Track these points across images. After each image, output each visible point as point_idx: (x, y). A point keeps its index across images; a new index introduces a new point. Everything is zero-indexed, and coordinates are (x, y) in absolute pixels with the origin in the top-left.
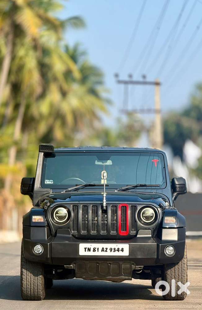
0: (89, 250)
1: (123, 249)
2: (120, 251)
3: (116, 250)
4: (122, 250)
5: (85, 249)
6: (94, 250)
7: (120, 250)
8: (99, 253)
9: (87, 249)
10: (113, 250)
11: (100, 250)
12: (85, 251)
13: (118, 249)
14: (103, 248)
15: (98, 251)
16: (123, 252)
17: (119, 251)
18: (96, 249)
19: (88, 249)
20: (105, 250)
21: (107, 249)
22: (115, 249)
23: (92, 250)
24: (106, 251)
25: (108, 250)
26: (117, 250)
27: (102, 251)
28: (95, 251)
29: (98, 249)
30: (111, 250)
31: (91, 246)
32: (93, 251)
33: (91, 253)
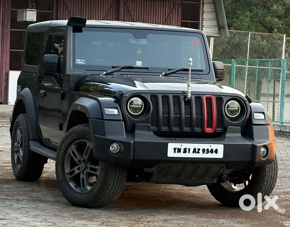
0: (179, 150)
1: (216, 150)
2: (213, 153)
3: (209, 151)
4: (216, 152)
5: (175, 149)
6: (185, 151)
7: (214, 151)
8: (191, 155)
9: (177, 150)
11: (191, 151)
12: (175, 152)
13: (212, 150)
14: (195, 149)
15: (189, 152)
18: (187, 150)
20: (197, 151)
21: (199, 149)
23: (182, 151)
25: (201, 151)
26: (210, 152)
27: (193, 152)
29: (189, 149)
30: (203, 151)
31: (181, 145)
33: (181, 155)
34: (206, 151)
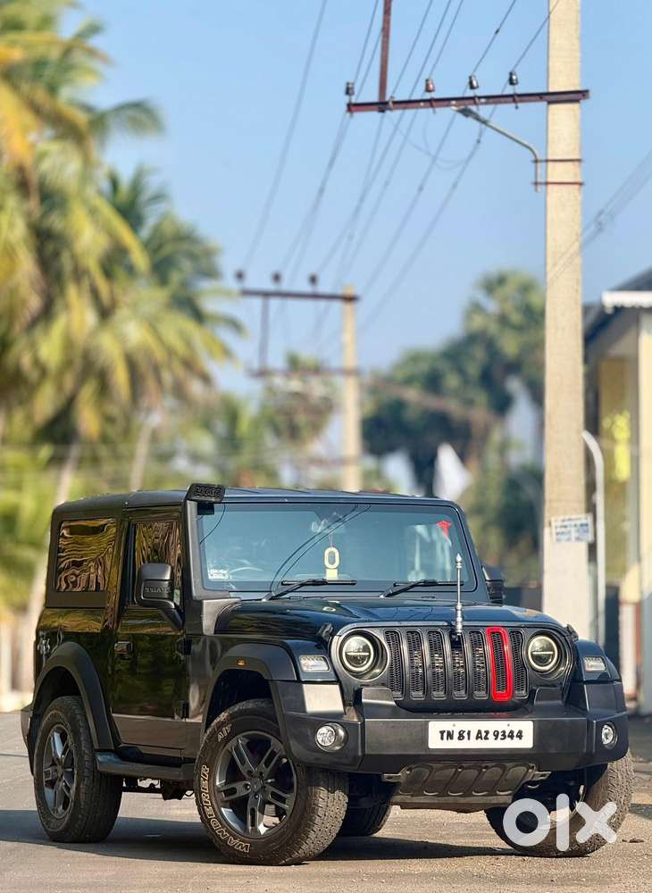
0: (450, 736)
1: (520, 732)
2: (515, 738)
3: (507, 734)
4: (520, 735)
5: (442, 733)
6: (461, 737)
7: (515, 734)
8: (472, 744)
9: (445, 735)
10: (500, 736)
11: (473, 735)
12: (442, 738)
13: (512, 732)
14: (479, 732)
15: (469, 738)
16: (521, 739)
17: (512, 738)
18: (465, 735)
19: (449, 732)
20: (484, 734)
21: (487, 732)
22: (504, 732)
23: (456, 735)
24: (486, 738)
25: (491, 736)
26: (509, 736)
27: (477, 738)
28: (463, 737)
29: (469, 733)
30: (496, 735)
31: (454, 725)
32: (459, 739)
33: (454, 744)
34: (500, 734)
